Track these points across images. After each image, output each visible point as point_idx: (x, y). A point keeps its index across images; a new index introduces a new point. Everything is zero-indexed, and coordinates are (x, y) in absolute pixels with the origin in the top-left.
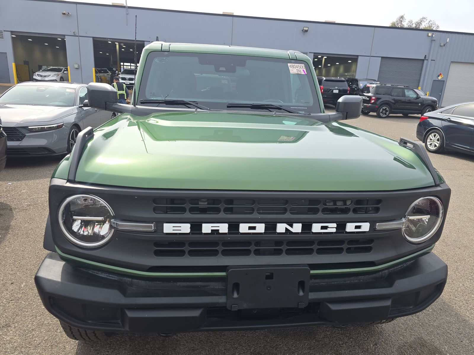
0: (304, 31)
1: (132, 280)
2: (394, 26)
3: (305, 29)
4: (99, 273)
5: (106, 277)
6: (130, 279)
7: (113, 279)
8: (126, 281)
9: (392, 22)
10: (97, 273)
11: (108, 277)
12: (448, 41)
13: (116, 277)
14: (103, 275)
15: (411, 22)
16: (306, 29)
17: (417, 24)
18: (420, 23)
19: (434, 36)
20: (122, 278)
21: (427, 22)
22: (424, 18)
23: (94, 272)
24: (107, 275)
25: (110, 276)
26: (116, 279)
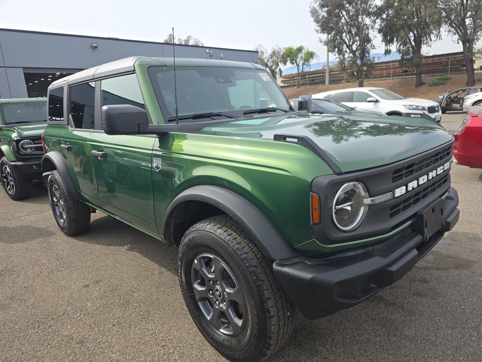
0: (93, 47)
1: (373, 247)
2: (166, 42)
3: (94, 45)
4: (348, 253)
5: (355, 254)
6: (371, 248)
7: (361, 252)
8: (370, 250)
9: (164, 40)
10: (346, 254)
11: (356, 253)
12: (222, 56)
13: (362, 250)
14: (352, 253)
15: (180, 40)
16: (96, 45)
17: (185, 41)
18: (187, 40)
19: (211, 52)
20: (366, 249)
21: (193, 40)
22: (190, 37)
23: (344, 255)
24: (355, 252)
25: (357, 252)
26: (363, 252)
